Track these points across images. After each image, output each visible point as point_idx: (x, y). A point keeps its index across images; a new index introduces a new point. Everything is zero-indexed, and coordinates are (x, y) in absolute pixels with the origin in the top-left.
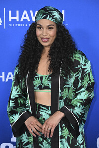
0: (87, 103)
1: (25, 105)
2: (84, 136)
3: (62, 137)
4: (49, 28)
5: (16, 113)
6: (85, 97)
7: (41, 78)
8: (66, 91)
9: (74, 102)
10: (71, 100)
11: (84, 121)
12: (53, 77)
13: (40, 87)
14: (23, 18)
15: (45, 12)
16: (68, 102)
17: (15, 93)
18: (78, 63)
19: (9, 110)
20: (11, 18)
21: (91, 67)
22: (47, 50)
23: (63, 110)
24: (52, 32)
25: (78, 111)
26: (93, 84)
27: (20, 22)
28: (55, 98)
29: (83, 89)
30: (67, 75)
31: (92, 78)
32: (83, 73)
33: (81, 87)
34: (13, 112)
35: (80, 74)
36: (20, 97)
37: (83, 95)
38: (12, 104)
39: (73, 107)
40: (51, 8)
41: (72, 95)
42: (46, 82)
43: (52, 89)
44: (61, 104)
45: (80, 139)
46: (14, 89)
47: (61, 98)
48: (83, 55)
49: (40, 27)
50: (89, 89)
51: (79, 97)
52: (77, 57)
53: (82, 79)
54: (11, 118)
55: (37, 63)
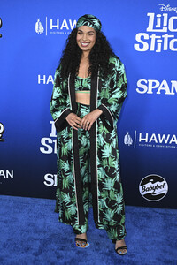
0: (121, 101)
1: (65, 104)
2: (117, 131)
3: (99, 133)
4: (89, 34)
5: (57, 111)
6: (120, 97)
7: (82, 81)
8: (103, 91)
9: (110, 101)
10: (107, 100)
11: (118, 118)
12: (93, 79)
13: (80, 89)
14: (63, 26)
15: (87, 19)
16: (105, 101)
17: (56, 93)
18: (114, 66)
19: (51, 109)
20: (52, 26)
21: (125, 69)
22: (86, 54)
23: (100, 108)
24: (92, 38)
25: (113, 108)
26: (126, 85)
27: (59, 30)
28: (93, 98)
29: (118, 89)
30: (105, 77)
31: (125, 79)
32: (118, 75)
33: (117, 87)
34: (55, 110)
35: (115, 76)
36: (61, 97)
37: (118, 95)
38: (54, 103)
39: (110, 105)
40: (92, 16)
41: (108, 94)
42: (86, 84)
43: (91, 90)
44: (99, 103)
45: (113, 134)
46: (56, 90)
47: (99, 98)
48: (118, 58)
49: (81, 33)
50: (123, 89)
51: (114, 96)
52: (112, 60)
53: (117, 80)
54: (54, 115)
55: (77, 66)
